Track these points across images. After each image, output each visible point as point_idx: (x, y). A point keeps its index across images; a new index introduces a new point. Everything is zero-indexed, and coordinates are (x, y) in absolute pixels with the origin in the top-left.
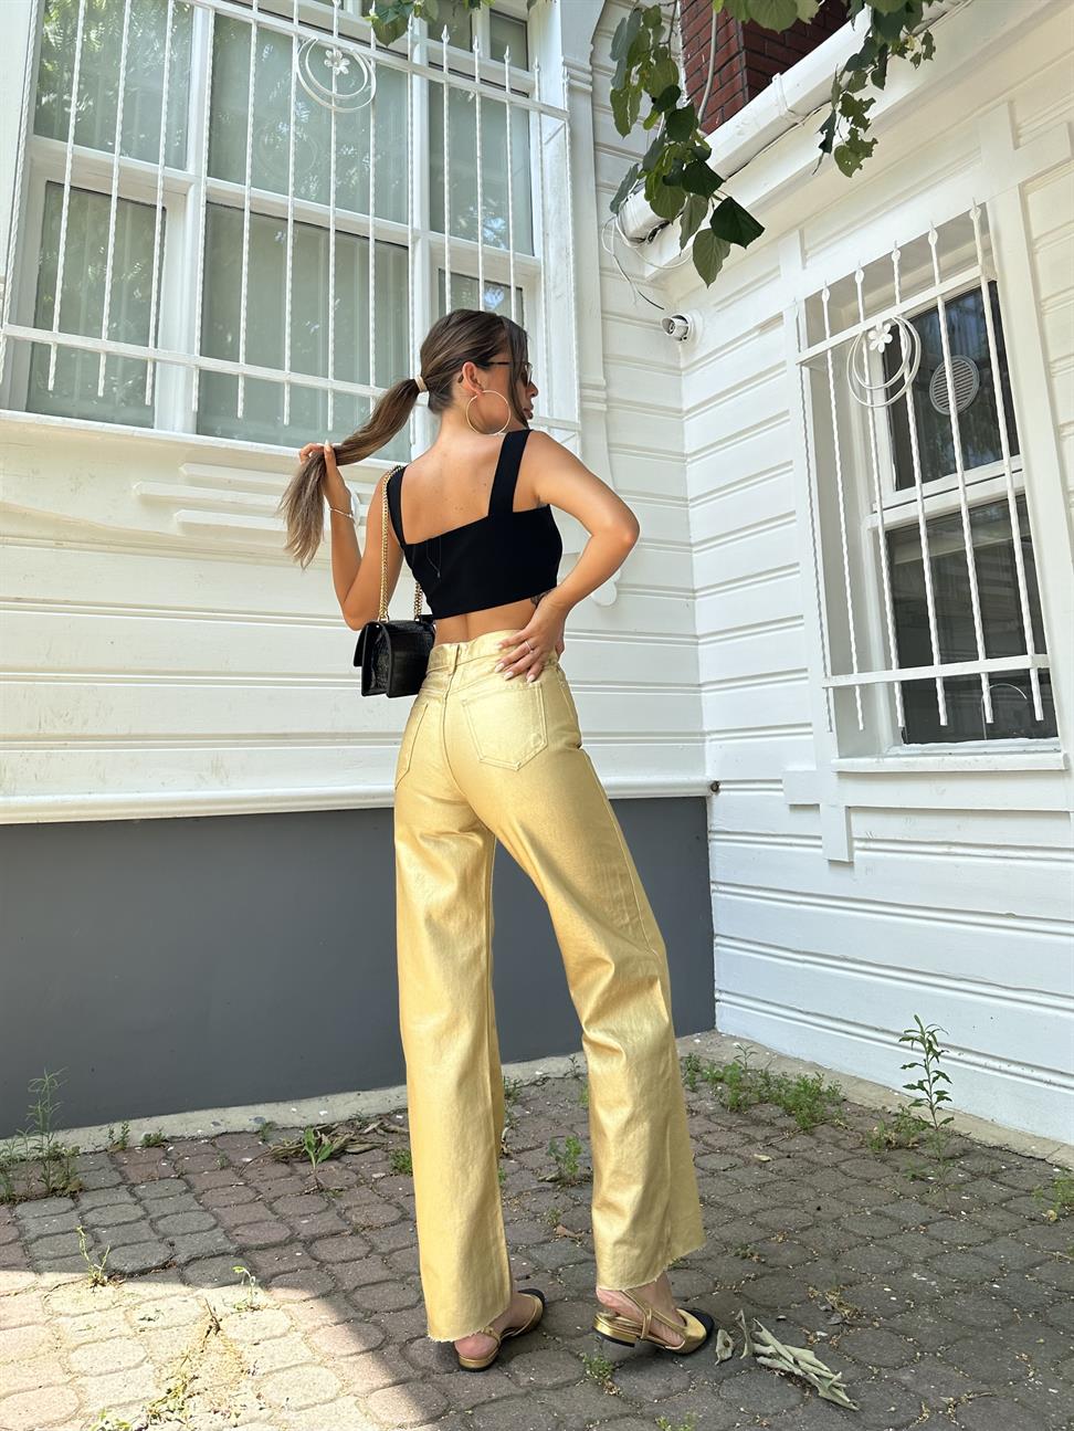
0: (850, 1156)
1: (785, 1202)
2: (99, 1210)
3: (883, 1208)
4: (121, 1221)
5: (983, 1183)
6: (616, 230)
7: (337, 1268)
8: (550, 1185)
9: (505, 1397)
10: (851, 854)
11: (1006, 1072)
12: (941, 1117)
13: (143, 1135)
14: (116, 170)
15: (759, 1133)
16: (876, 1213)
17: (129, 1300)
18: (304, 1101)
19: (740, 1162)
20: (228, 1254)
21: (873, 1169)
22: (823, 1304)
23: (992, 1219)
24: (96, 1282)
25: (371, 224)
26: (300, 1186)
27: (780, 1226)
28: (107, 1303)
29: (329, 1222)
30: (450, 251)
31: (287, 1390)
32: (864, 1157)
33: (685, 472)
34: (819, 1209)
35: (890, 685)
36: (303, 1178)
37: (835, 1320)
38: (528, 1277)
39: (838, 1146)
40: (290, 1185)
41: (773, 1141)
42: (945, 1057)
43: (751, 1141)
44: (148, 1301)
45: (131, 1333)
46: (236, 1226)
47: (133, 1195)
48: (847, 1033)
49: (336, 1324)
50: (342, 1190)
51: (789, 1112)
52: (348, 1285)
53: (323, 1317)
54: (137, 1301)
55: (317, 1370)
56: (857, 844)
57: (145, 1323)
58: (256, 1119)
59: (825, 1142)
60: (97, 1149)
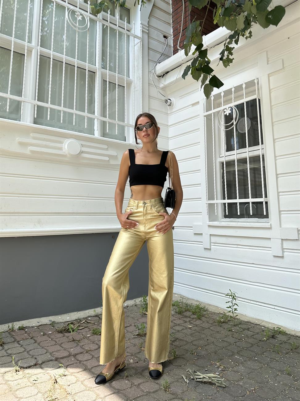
0: (212, 325)
1: (199, 338)
2: (11, 349)
3: (224, 339)
4: (18, 352)
5: (246, 331)
6: (153, 73)
7: (85, 362)
8: (137, 336)
9: (141, 396)
10: (210, 247)
13: (18, 327)
14: (13, 43)
15: (188, 320)
16: (222, 340)
17: (28, 375)
18: (63, 315)
19: (185, 328)
20: (53, 360)
21: (219, 329)
22: (216, 365)
23: (251, 340)
24: (16, 371)
25: (87, 66)
26: (67, 340)
27: (199, 345)
28: (21, 377)
29: (78, 350)
30: (109, 75)
31: (82, 398)
32: (216, 325)
33: (168, 142)
34: (208, 340)
36: (68, 337)
37: (220, 369)
38: (138, 362)
39: (208, 323)
40: (64, 339)
41: (191, 322)
43: (186, 322)
44: (33, 375)
45: (31, 385)
46: (53, 352)
47: (19, 344)
48: (207, 292)
49: (89, 378)
50: (80, 340)
51: (194, 313)
52: (89, 367)
53: (85, 377)
54: (30, 376)
55: (88, 392)
56: (212, 244)
57: (35, 382)
58: (49, 321)
59: (204, 322)
60: (5, 331)
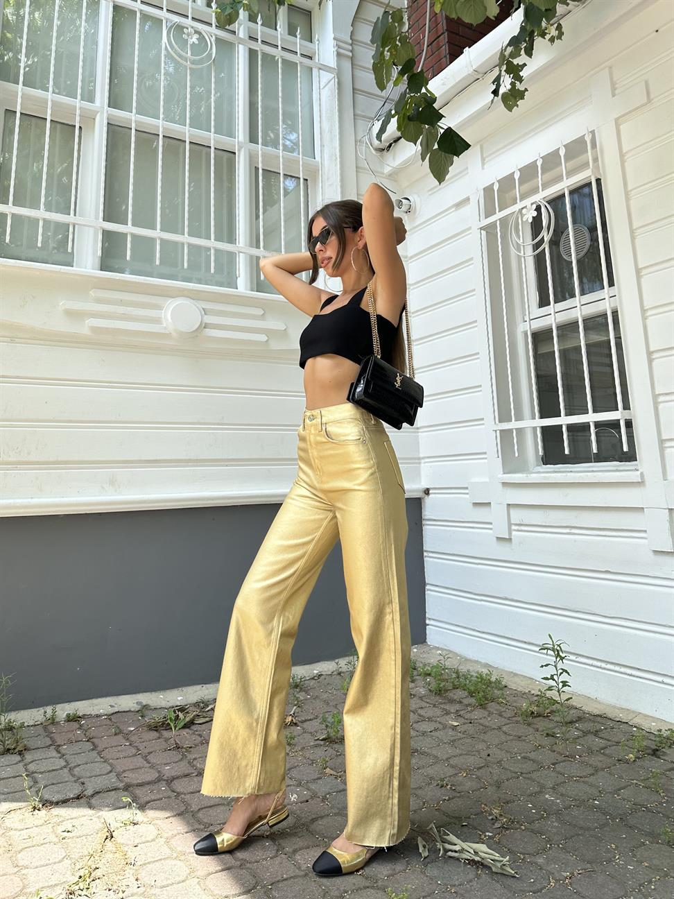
0: (508, 722)
1: (468, 751)
2: (37, 762)
3: (528, 754)
4: (51, 769)
5: (590, 738)
6: (366, 143)
7: (187, 797)
8: (322, 743)
9: (292, 877)
10: (510, 533)
11: (604, 669)
12: (564, 697)
13: (65, 714)
15: (453, 708)
16: (524, 758)
17: (56, 819)
18: (168, 691)
19: (441, 727)
20: (119, 789)
21: (522, 730)
22: (490, 815)
23: (596, 760)
24: (34, 808)
25: (212, 138)
26: (164, 745)
27: (465, 766)
28: (41, 822)
29: (183, 768)
30: (262, 156)
31: (155, 875)
32: (517, 722)
34: (489, 755)
35: (535, 429)
36: (166, 740)
37: (497, 825)
38: (307, 801)
39: (501, 716)
40: (161, 744)
41: (462, 713)
42: (567, 660)
43: (448, 713)
44: (67, 820)
45: (56, 840)
46: (124, 771)
47: (59, 752)
48: (507, 645)
49: (187, 833)
50: (191, 747)
51: (471, 694)
52: (194, 807)
53: (178, 828)
54: (60, 820)
55: (174, 862)
56: (513, 527)
57: (66, 834)
58: (137, 703)
59: (493, 713)
60: (36, 723)
